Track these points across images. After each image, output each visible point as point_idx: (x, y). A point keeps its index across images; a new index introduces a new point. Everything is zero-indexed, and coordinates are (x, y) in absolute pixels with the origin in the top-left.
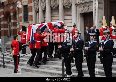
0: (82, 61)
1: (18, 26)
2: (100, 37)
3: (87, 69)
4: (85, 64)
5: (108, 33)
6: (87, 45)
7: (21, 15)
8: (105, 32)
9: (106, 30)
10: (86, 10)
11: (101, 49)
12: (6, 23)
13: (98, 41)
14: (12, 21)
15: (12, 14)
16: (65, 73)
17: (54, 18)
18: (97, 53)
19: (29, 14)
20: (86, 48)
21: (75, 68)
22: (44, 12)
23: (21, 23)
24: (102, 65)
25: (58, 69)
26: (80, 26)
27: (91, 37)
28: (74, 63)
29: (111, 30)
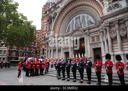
0: (65, 71)
1: (40, 57)
2: (72, 62)
3: (67, 74)
4: (66, 72)
5: (75, 60)
6: (67, 65)
7: (42, 52)
8: (74, 60)
9: (74, 59)
10: (66, 51)
11: (72, 66)
12: (35, 55)
13: (71, 63)
14: (38, 54)
15: (38, 52)
16: (58, 76)
17: (54, 54)
18: (71, 68)
19: (45, 52)
20: (66, 66)
21: (62, 74)
22: (51, 51)
23: (41, 55)
24: (72, 73)
25: (55, 74)
26: (64, 57)
27: (68, 62)
28: (62, 72)
29: (76, 59)
